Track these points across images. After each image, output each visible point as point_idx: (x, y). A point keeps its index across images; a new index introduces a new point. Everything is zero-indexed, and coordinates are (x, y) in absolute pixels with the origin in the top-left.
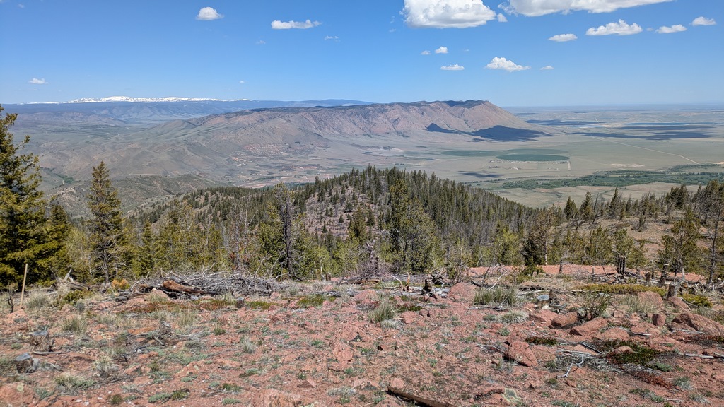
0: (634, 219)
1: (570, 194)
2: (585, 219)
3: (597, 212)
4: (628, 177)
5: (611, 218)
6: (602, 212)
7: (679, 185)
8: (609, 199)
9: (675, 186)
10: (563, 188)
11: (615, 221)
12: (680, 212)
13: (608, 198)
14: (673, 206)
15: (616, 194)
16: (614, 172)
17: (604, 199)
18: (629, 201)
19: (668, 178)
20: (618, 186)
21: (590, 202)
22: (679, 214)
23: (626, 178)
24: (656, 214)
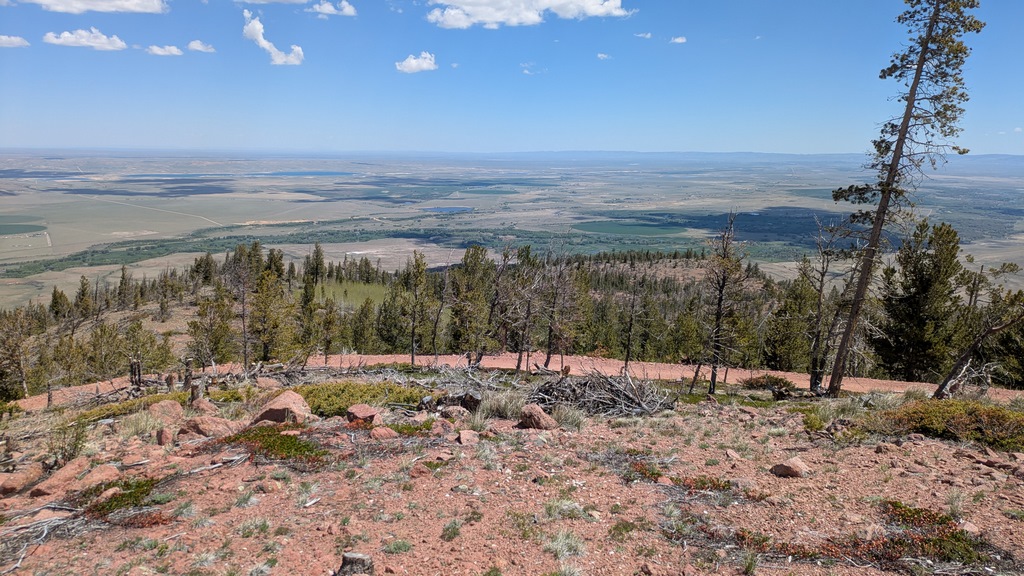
0: (154, 306)
1: (56, 282)
2: (83, 315)
3: (101, 303)
4: (138, 249)
5: (123, 310)
6: (107, 303)
7: (203, 255)
8: (115, 283)
9: (199, 255)
10: (43, 274)
11: (128, 313)
12: (209, 288)
13: (115, 281)
14: (200, 281)
15: (123, 274)
16: (118, 243)
17: (108, 284)
18: (144, 282)
19: (190, 247)
20: (127, 262)
21: (88, 290)
22: (207, 291)
23: (137, 251)
24: (180, 295)
